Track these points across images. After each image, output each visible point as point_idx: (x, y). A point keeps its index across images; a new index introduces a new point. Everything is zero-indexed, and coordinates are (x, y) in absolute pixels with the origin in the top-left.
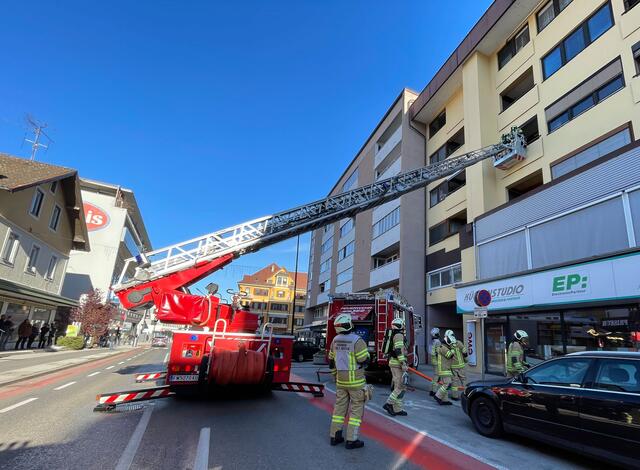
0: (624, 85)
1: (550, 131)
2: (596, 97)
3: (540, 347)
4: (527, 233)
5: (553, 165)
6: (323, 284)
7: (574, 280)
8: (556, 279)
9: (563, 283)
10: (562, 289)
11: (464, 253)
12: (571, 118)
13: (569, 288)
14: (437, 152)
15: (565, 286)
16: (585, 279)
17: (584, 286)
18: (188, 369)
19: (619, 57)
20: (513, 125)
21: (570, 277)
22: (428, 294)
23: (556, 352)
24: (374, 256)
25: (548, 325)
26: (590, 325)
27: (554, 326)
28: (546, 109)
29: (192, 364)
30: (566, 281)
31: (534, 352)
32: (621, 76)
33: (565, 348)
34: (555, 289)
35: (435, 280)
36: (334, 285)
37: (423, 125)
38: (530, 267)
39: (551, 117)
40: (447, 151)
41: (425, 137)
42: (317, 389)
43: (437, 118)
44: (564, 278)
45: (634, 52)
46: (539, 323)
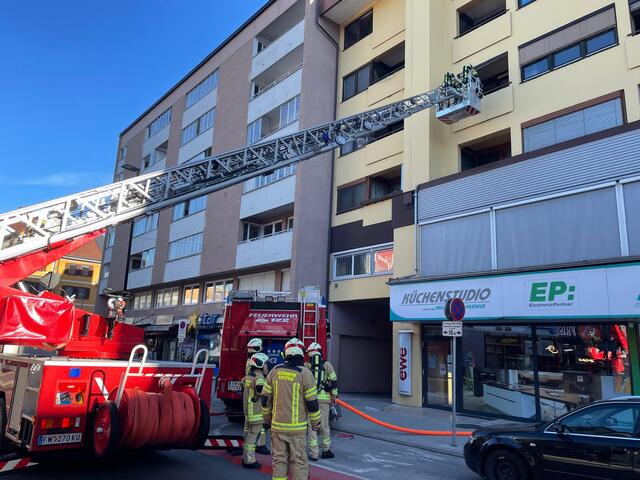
0: (616, 42)
1: (523, 79)
2: (583, 48)
3: (503, 372)
4: (492, 216)
5: (525, 127)
6: (139, 255)
7: (558, 288)
8: (535, 286)
9: (544, 292)
10: (543, 299)
11: (398, 233)
12: (552, 67)
13: (551, 298)
14: (355, 73)
15: (547, 295)
16: (572, 289)
17: (571, 297)
18: (65, 424)
19: (613, 6)
20: (466, 63)
21: (554, 285)
22: (332, 285)
23: (524, 379)
24: (243, 220)
25: (499, 338)
26: (550, 339)
27: (504, 340)
28: (520, 47)
29: (72, 414)
30: (548, 289)
31: (495, 378)
32: (614, 29)
33: (536, 375)
34: (533, 298)
35: (345, 266)
36: (162, 259)
37: (336, 26)
38: (494, 266)
39: (526, 61)
40: (372, 75)
41: (337, 45)
42: (235, 443)
43: (358, 20)
44: (545, 285)
45: (630, 4)
46: (487, 335)
